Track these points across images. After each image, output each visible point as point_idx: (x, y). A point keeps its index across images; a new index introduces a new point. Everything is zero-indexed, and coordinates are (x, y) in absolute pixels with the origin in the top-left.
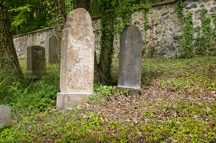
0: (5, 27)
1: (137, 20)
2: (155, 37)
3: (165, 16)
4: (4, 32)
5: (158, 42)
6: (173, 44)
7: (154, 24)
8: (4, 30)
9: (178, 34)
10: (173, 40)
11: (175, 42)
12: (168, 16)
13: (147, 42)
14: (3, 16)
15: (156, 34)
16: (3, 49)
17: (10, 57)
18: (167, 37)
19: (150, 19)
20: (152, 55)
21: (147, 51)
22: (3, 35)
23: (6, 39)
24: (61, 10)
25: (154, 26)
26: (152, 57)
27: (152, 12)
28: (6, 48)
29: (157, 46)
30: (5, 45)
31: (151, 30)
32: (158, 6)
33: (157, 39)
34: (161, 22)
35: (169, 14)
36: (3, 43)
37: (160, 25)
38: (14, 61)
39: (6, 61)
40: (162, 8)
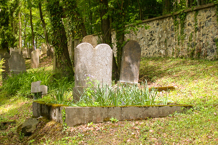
0: (61, 41)
1: (190, 21)
2: (201, 39)
3: (209, 19)
4: (61, 45)
5: (203, 44)
6: (213, 46)
7: (201, 26)
8: (61, 43)
9: (216, 36)
10: (213, 42)
11: (214, 44)
12: (211, 19)
13: (196, 44)
14: (61, 33)
15: (202, 36)
16: (60, 56)
17: (65, 61)
18: (209, 39)
19: (198, 21)
20: (199, 56)
21: (195, 52)
22: (61, 46)
23: (62, 49)
24: (83, 35)
25: (201, 29)
26: (199, 58)
27: (200, 15)
28: (62, 54)
29: (203, 48)
30: (61, 53)
31: (199, 32)
32: (204, 8)
33: (203, 41)
34: (206, 24)
35: (211, 17)
36: (60, 52)
37: (205, 28)
38: (67, 63)
39: (62, 63)
40: (207, 11)
